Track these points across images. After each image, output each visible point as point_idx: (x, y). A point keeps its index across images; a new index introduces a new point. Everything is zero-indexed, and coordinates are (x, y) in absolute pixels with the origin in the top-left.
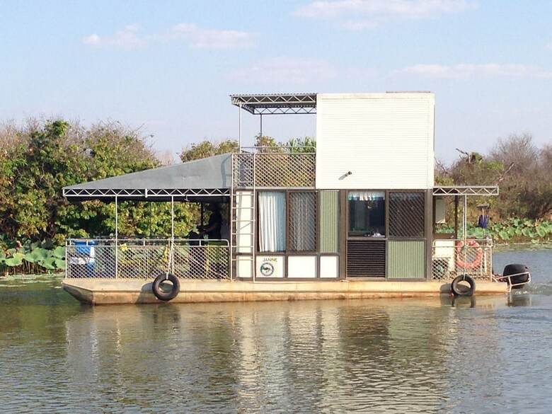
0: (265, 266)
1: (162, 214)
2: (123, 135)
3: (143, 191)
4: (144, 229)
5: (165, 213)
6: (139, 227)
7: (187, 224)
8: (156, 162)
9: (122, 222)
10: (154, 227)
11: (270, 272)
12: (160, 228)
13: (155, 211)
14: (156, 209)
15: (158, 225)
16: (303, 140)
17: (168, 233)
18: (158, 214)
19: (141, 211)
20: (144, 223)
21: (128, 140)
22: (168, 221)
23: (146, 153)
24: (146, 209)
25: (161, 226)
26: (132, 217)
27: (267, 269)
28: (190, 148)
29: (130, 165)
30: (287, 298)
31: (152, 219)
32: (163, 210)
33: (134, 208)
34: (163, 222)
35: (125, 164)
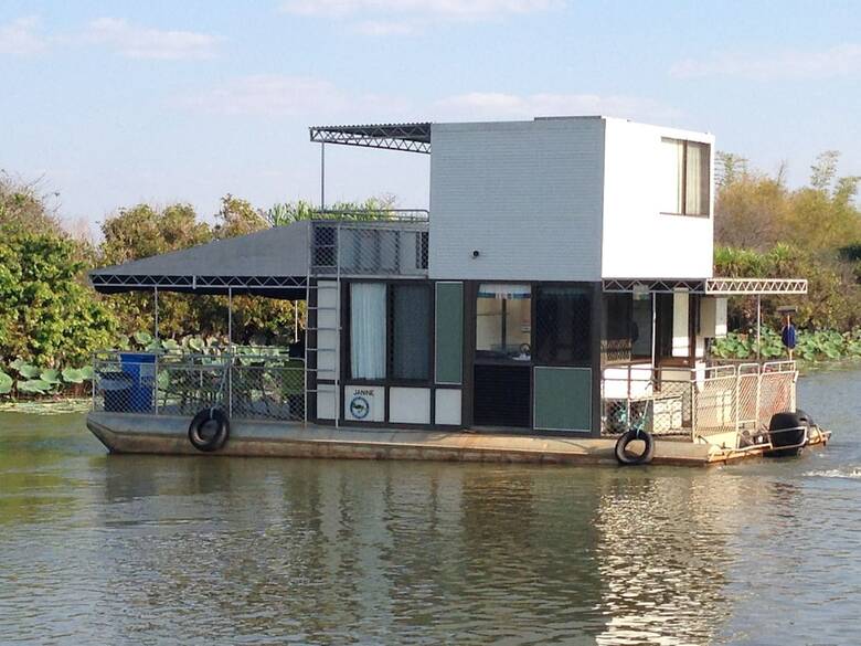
0: (358, 403)
1: (71, 317)
2: (10, 192)
3: (190, 279)
4: (42, 339)
5: (76, 315)
6: (34, 336)
7: (112, 334)
8: (63, 236)
9: (8, 329)
10: (57, 338)
11: (364, 412)
12: (68, 340)
13: (60, 313)
14: (63, 309)
15: (66, 334)
16: (295, 206)
17: (81, 347)
18: (65, 318)
19: (39, 312)
20: (43, 330)
21: (18, 200)
22: (81, 328)
23: (49, 221)
24: (45, 309)
25: (70, 336)
26: (24, 321)
27: (359, 407)
28: (118, 216)
29: (21, 239)
30: (374, 456)
31: (54, 326)
32: (73, 312)
33: (27, 306)
34: (73, 331)
35: (14, 237)
